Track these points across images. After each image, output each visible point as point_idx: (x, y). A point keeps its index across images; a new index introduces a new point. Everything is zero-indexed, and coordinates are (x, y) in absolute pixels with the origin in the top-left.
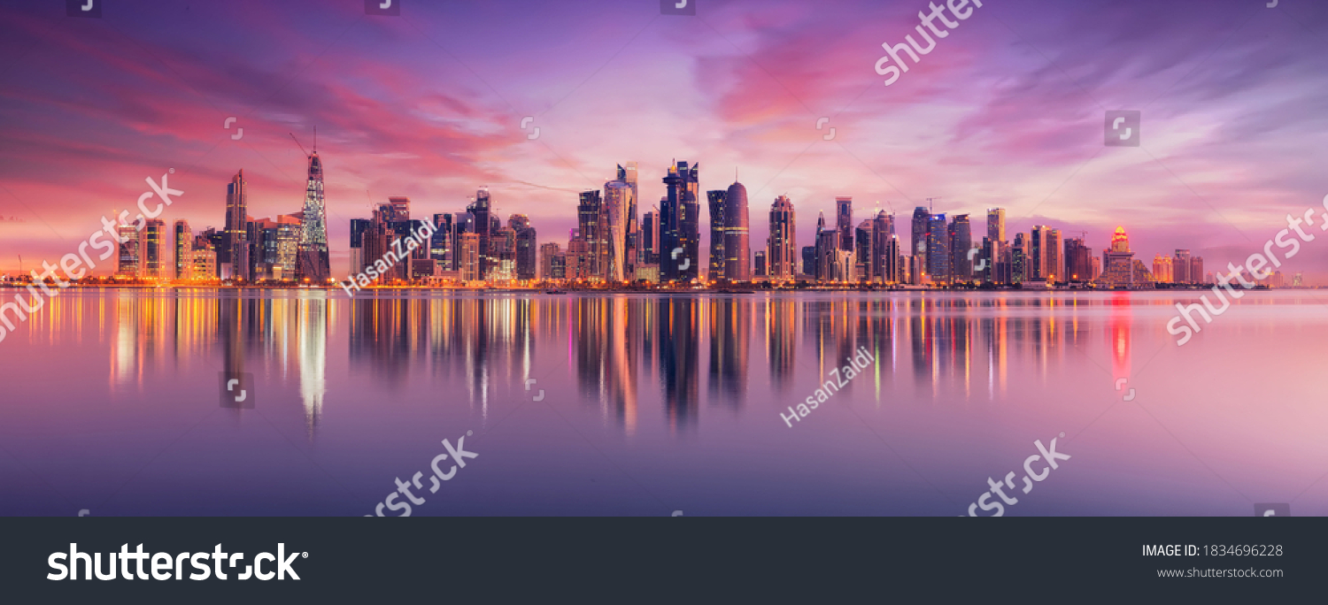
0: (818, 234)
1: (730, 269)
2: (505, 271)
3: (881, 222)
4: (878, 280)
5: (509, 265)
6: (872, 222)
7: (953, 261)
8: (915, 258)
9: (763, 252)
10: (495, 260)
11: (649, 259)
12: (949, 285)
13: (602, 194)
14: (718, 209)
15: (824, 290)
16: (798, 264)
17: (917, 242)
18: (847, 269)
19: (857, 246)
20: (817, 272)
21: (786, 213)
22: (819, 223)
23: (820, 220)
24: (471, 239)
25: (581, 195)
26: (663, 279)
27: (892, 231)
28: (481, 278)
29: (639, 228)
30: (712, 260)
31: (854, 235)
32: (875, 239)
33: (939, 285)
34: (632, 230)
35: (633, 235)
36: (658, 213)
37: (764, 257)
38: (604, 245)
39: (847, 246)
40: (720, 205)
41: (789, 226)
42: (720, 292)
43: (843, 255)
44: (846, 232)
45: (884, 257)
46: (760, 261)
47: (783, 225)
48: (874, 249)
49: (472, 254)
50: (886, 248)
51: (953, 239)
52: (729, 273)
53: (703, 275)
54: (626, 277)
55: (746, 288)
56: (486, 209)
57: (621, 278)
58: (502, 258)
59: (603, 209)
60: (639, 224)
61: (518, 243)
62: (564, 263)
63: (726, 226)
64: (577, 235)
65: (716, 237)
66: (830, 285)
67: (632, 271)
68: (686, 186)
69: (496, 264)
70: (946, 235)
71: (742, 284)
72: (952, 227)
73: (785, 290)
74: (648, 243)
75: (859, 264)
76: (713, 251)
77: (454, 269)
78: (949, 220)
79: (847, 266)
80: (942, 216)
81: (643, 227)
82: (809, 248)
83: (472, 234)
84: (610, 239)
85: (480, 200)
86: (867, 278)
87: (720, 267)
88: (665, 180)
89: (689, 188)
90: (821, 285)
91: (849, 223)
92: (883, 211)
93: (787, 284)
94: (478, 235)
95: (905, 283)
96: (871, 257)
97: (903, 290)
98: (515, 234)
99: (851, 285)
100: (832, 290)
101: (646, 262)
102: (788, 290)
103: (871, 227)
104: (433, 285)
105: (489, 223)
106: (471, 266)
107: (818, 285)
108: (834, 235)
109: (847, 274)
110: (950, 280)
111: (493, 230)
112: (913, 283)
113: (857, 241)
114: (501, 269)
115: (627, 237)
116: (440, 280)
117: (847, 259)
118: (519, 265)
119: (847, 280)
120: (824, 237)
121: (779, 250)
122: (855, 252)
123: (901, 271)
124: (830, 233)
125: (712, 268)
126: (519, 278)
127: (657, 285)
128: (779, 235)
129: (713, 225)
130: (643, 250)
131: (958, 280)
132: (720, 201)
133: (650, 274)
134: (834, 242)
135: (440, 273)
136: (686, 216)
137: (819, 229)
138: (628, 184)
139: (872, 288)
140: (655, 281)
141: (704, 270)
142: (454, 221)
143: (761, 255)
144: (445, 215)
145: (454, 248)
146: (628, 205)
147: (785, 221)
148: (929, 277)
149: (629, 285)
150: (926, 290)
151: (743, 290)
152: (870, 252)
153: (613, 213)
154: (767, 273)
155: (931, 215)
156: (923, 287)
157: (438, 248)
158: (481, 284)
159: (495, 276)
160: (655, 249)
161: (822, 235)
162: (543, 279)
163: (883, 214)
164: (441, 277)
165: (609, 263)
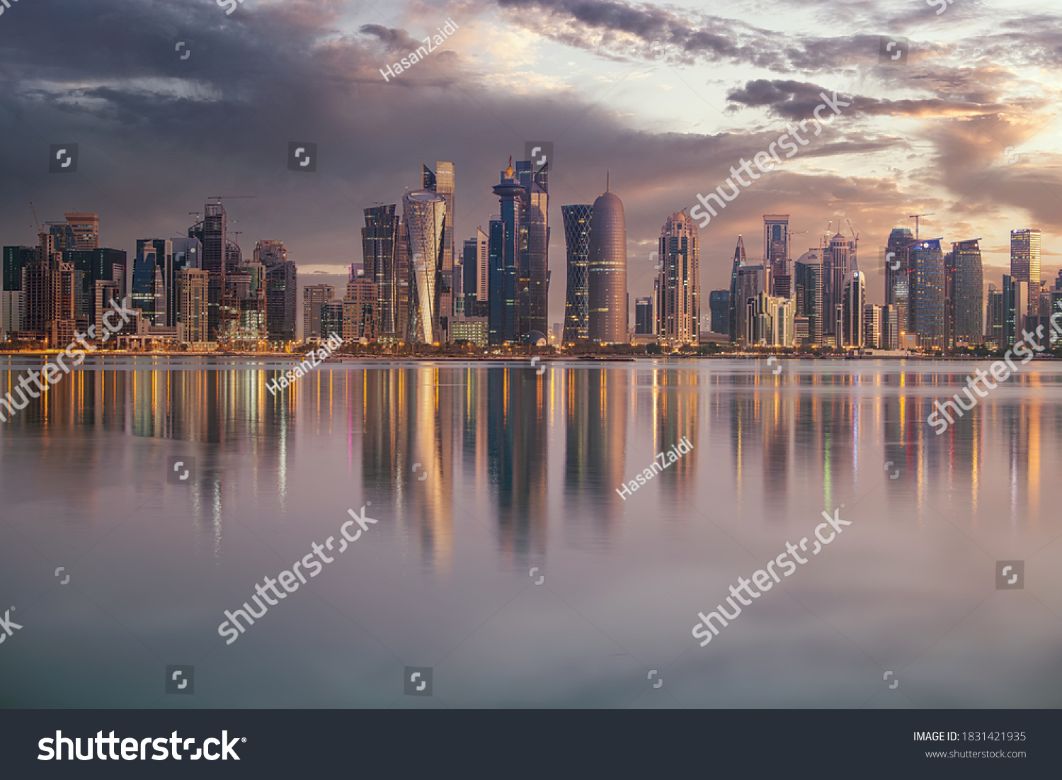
0: (734, 271)
1: (597, 324)
2: (251, 329)
3: (836, 253)
4: (830, 342)
5: (256, 319)
6: (821, 252)
7: (952, 313)
8: (891, 307)
9: (649, 300)
10: (234, 311)
11: (473, 309)
12: (947, 351)
13: (399, 212)
14: (579, 234)
15: (744, 357)
16: (702, 318)
17: (895, 282)
18: (781, 326)
19: (797, 289)
20: (732, 327)
21: (684, 240)
22: (737, 255)
23: (738, 249)
24: (196, 277)
25: (366, 212)
26: (494, 340)
27: (854, 267)
28: (212, 338)
29: (456, 262)
30: (569, 312)
31: (792, 272)
32: (826, 279)
33: (929, 351)
34: (447, 266)
35: (447, 272)
36: (487, 240)
37: (650, 307)
38: (404, 287)
39: (780, 289)
40: (582, 227)
41: (689, 258)
42: (582, 359)
43: (773, 304)
44: (780, 268)
45: (840, 307)
46: (643, 313)
47: (681, 257)
48: (824, 294)
49: (196, 301)
50: (843, 293)
51: (954, 278)
52: (594, 331)
53: (556, 333)
54: (436, 336)
55: (623, 353)
56: (219, 233)
57: (428, 338)
58: (244, 308)
59: (402, 233)
60: (456, 256)
61: (269, 283)
62: (340, 315)
63: (591, 259)
64: (361, 272)
65: (574, 276)
66: (754, 350)
67: (445, 327)
68: (530, 199)
69: (234, 317)
70: (942, 272)
71: (615, 346)
72: (950, 259)
73: (684, 357)
74: (471, 285)
75: (800, 318)
76: (571, 297)
77: (169, 325)
78: (946, 250)
79: (781, 320)
80: (935, 243)
81: (462, 261)
82: (721, 293)
83: (197, 271)
84: (412, 278)
85: (209, 219)
86: (811, 339)
87: (582, 321)
88: (497, 190)
89: (534, 201)
90: (739, 349)
91: (784, 255)
92: (838, 235)
93: (686, 347)
94: (206, 273)
95: (875, 348)
96: (819, 308)
97: (870, 357)
98: (264, 272)
99: (786, 351)
100: (757, 357)
101: (467, 314)
102: (687, 357)
103: (819, 261)
104: (136, 349)
105: (223, 254)
106: (196, 319)
107: (734, 349)
108: (760, 272)
109: (781, 332)
110: (947, 343)
111: (230, 266)
112: (886, 347)
113: (797, 282)
114: (243, 323)
115: (438, 276)
116: (148, 341)
117: (781, 310)
118: (270, 318)
119: (781, 342)
120: (744, 277)
121: (673, 296)
122: (793, 299)
123: (868, 330)
124: (753, 271)
125: (568, 322)
126: (270, 339)
127: (484, 349)
128: (674, 273)
129: (572, 256)
130: (462, 295)
131: (959, 344)
132: (582, 221)
133: (473, 331)
134: (760, 283)
135: (146, 329)
136: (528, 244)
137: (736, 264)
138: (440, 195)
139: (822, 354)
140: (481, 343)
141: (556, 326)
142: (168, 251)
143: (646, 303)
144: (155, 241)
145: (169, 291)
146: (439, 228)
147: (684, 251)
148: (912, 338)
149: (440, 347)
150: (907, 358)
151: (617, 357)
152: (819, 297)
153: (416, 240)
154: (655, 332)
155: (917, 242)
156: (903, 353)
157: (144, 292)
158: (212, 347)
159: (233, 333)
160: (481, 295)
161: (741, 273)
162: (308, 340)
163: (840, 241)
164: (148, 337)
165: (410, 316)
